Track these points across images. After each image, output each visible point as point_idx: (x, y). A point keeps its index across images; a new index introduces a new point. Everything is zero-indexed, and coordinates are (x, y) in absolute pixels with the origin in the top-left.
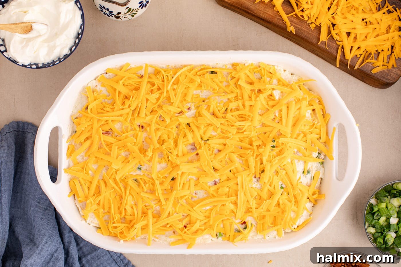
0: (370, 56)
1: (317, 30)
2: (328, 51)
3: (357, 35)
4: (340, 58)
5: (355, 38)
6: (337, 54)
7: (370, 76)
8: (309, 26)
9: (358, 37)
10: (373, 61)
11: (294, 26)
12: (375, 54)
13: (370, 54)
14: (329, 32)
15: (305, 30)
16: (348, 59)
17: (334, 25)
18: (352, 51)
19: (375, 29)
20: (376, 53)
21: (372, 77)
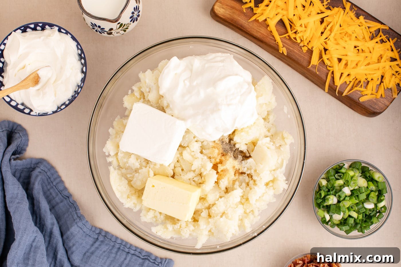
0: (359, 84)
1: (309, 53)
2: (318, 75)
3: (348, 62)
4: (329, 83)
5: (346, 65)
6: (326, 79)
7: (358, 104)
8: (302, 49)
9: (349, 63)
10: (362, 89)
11: (286, 47)
12: (364, 82)
13: (360, 82)
14: (321, 57)
15: (297, 52)
16: (337, 85)
17: (326, 50)
18: (342, 77)
19: (367, 57)
20: (366, 81)
21: (360, 105)
